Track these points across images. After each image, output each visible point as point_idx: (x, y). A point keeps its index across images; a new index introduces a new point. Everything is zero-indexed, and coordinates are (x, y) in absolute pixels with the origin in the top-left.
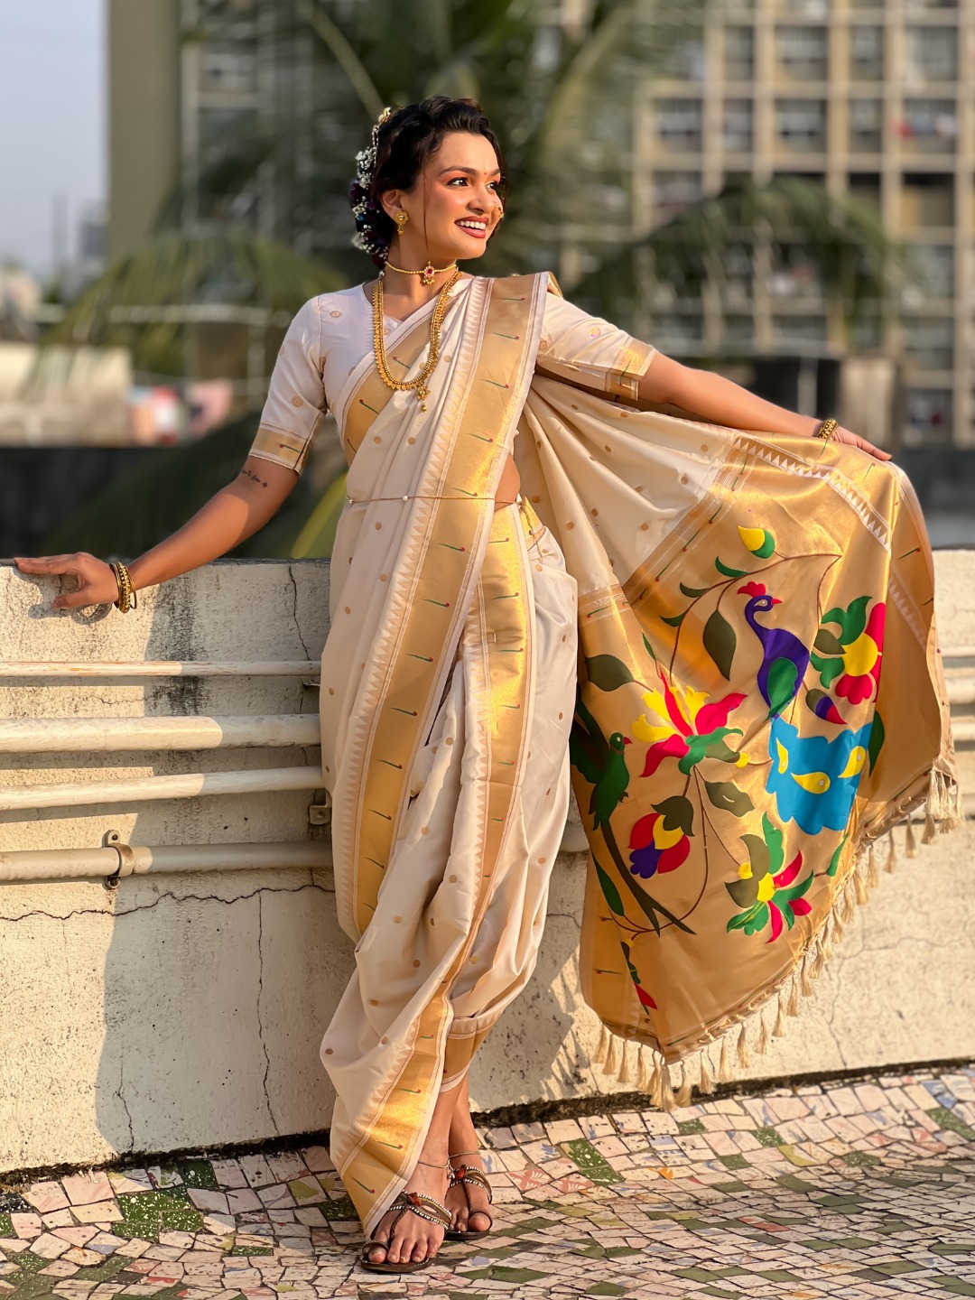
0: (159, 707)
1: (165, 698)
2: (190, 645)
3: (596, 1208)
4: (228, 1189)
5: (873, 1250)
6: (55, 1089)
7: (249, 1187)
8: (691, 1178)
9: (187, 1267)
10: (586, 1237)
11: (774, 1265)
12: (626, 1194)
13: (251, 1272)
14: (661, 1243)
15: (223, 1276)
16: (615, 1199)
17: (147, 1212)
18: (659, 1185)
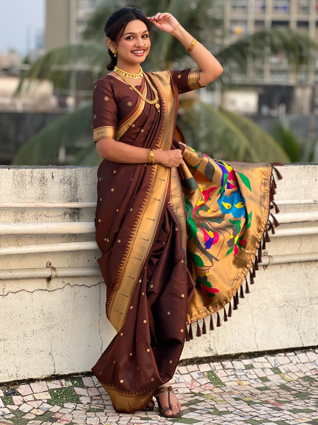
0: (66, 218)
1: (68, 215)
2: (77, 197)
3: (216, 396)
4: (88, 387)
5: (314, 414)
6: (28, 352)
7: (95, 387)
8: (249, 385)
9: (74, 416)
10: (213, 407)
11: (279, 419)
12: (227, 391)
13: (96, 418)
14: (239, 409)
15: (86, 420)
16: (222, 393)
17: (60, 396)
18: (238, 388)
